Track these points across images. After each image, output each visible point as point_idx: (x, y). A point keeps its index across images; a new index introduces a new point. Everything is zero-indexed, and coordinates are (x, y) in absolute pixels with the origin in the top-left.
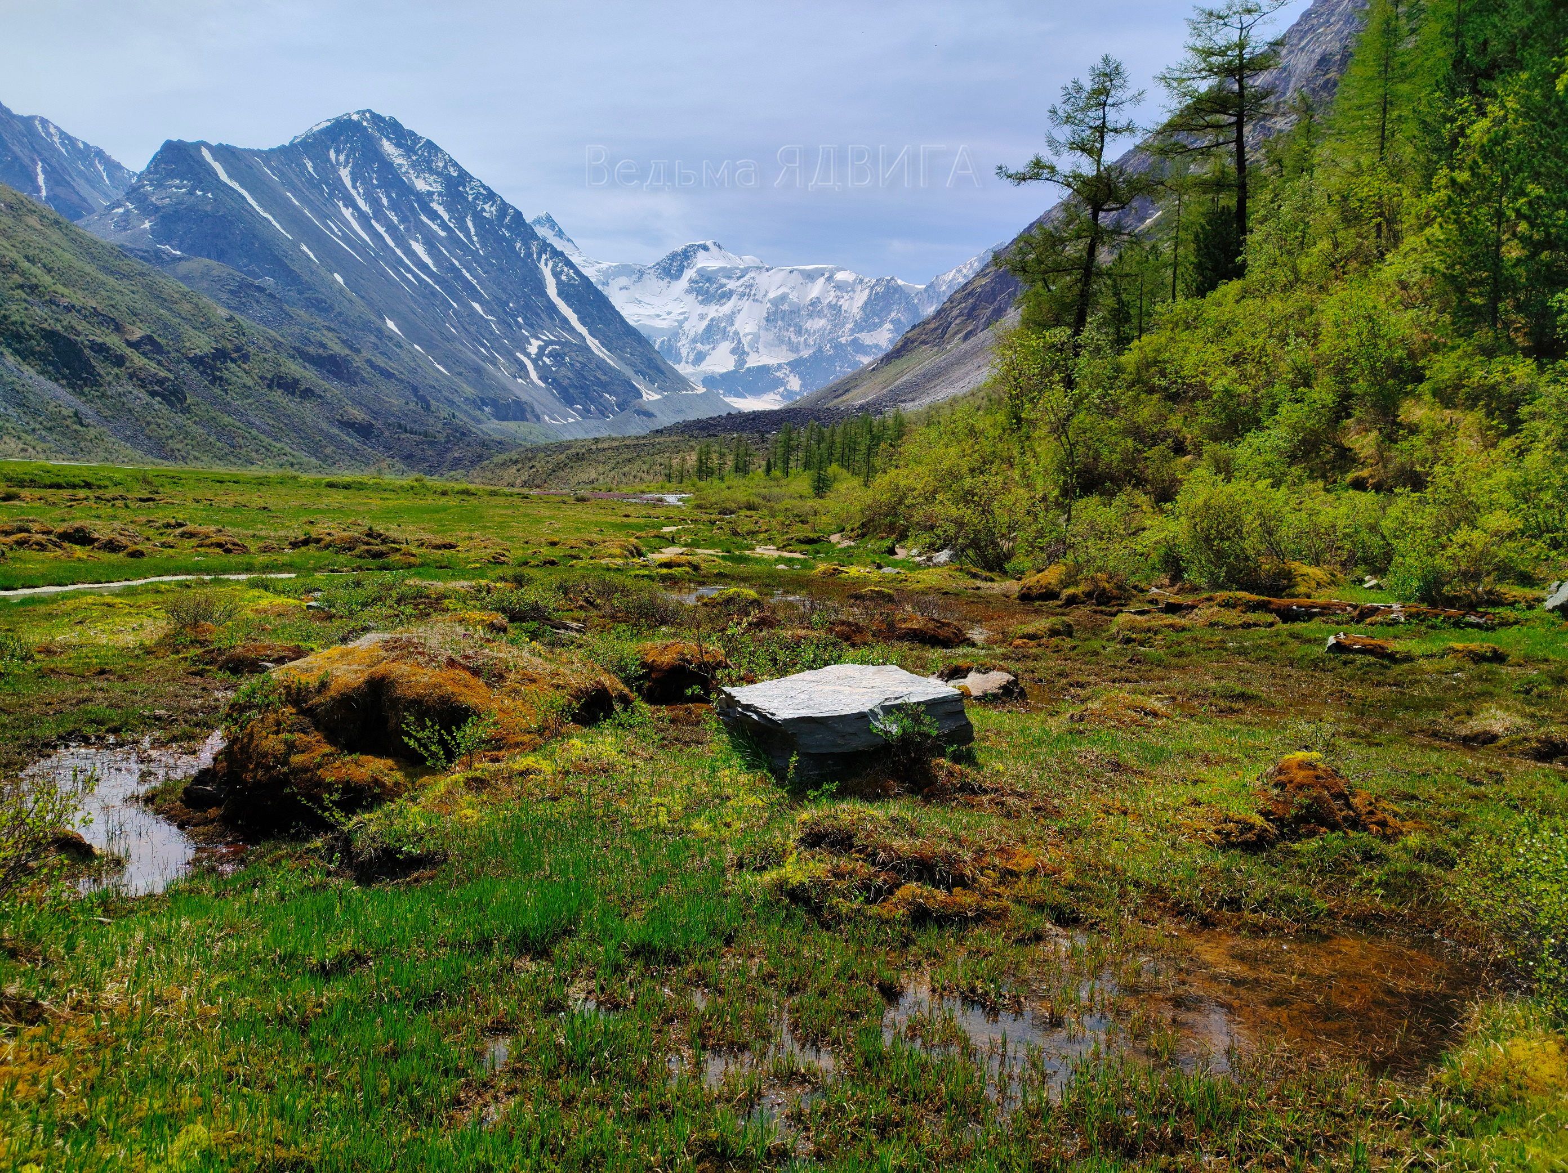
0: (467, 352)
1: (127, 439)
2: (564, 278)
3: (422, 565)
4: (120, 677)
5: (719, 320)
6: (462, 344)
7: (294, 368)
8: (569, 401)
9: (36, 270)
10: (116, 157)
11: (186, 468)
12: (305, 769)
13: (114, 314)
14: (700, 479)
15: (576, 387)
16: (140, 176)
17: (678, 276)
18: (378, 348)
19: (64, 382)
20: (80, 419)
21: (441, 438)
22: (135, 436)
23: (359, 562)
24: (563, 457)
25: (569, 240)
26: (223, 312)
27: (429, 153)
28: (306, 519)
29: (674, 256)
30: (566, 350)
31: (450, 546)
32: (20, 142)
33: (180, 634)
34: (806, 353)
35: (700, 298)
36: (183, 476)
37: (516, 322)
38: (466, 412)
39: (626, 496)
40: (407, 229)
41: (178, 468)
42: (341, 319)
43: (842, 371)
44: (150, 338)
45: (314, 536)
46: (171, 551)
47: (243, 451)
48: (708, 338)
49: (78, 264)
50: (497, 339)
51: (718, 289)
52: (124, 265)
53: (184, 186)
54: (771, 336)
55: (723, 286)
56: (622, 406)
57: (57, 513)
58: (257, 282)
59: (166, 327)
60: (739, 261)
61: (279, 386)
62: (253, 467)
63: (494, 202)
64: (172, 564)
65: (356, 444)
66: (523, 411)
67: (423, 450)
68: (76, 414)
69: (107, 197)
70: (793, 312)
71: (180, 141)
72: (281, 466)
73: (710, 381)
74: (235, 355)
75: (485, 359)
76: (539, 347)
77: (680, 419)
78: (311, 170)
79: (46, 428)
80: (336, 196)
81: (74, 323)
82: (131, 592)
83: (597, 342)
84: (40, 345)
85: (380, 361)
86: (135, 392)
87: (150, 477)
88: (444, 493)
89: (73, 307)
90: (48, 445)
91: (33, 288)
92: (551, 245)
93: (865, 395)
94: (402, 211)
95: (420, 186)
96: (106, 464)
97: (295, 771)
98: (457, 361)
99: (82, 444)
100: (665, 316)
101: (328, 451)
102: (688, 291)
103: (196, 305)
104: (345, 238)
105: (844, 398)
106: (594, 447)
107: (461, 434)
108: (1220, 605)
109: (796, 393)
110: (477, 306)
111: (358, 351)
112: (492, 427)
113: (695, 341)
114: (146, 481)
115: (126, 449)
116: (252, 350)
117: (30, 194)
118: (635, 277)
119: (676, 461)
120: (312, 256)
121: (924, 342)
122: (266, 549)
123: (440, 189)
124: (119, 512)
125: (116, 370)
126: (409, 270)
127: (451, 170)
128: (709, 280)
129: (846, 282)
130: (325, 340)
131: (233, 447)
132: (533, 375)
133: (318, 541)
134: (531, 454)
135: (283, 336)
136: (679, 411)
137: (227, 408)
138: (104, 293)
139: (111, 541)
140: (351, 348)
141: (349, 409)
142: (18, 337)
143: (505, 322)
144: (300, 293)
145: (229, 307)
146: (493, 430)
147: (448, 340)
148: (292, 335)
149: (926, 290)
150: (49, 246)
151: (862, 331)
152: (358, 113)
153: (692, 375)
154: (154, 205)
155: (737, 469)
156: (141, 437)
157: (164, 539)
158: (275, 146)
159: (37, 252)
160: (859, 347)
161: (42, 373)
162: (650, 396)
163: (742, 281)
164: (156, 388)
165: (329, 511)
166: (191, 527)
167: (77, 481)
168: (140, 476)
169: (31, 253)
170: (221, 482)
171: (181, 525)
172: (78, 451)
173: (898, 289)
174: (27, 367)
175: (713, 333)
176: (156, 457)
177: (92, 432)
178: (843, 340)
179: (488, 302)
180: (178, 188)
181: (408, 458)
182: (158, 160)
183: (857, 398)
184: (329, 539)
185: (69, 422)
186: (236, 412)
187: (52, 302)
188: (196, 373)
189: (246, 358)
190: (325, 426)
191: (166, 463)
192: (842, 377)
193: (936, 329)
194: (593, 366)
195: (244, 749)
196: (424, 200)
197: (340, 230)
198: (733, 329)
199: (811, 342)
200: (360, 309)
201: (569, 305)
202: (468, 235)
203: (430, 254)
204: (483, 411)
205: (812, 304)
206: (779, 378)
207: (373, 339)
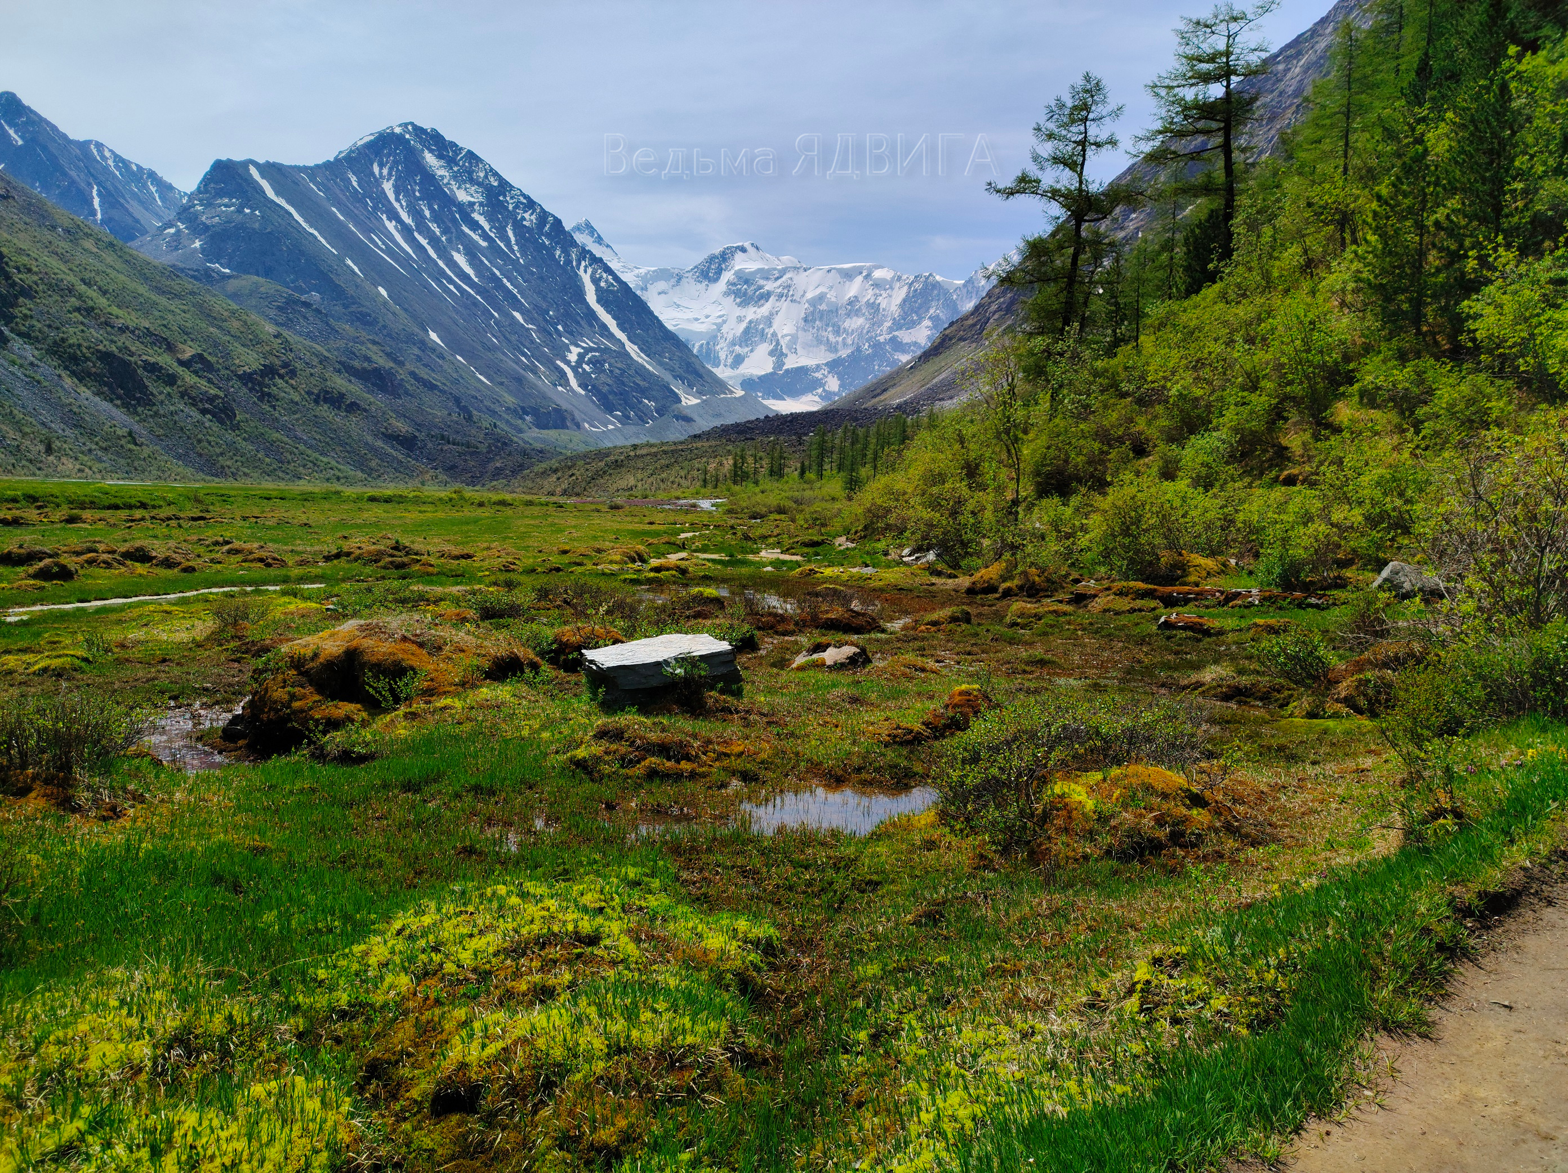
0: (508, 360)
1: (179, 457)
2: (603, 284)
3: (438, 574)
4: (178, 664)
5: (757, 322)
6: (505, 354)
7: (340, 383)
8: (609, 408)
9: (92, 293)
10: (168, 178)
11: (236, 484)
12: (302, 711)
13: (166, 334)
14: (735, 483)
15: (616, 394)
16: (191, 197)
17: (716, 280)
18: (421, 360)
19: (119, 402)
20: (134, 439)
21: (483, 448)
22: (187, 454)
23: (383, 572)
24: (602, 464)
25: (608, 246)
26: (270, 329)
27: (470, 163)
28: (340, 534)
29: (712, 259)
30: (605, 357)
31: (468, 556)
32: (78, 168)
33: (223, 631)
34: (844, 353)
35: (738, 300)
36: (232, 493)
37: (556, 330)
38: (507, 422)
39: (662, 503)
40: (449, 240)
41: (228, 484)
42: (385, 332)
43: (881, 370)
44: (200, 356)
45: (345, 550)
46: (219, 566)
47: (291, 467)
48: (746, 340)
49: (132, 285)
50: (538, 347)
51: (756, 290)
52: (175, 285)
53: (233, 205)
54: (809, 336)
55: (761, 287)
56: (661, 411)
57: (118, 534)
58: (303, 298)
59: (216, 345)
60: (777, 262)
61: (326, 400)
62: (302, 482)
63: (534, 211)
64: (220, 577)
65: (400, 457)
66: (563, 419)
67: (465, 461)
68: (130, 434)
69: (160, 218)
70: (831, 311)
71: (230, 161)
72: (328, 480)
73: (748, 384)
74: (282, 371)
75: (526, 368)
76: (579, 355)
77: (718, 423)
78: (355, 184)
79: (101, 448)
80: (380, 209)
81: (127, 343)
82: (184, 601)
83: (636, 347)
84: (95, 366)
85: (423, 373)
86: (186, 410)
87: (201, 495)
88: (481, 505)
89: (127, 328)
90: (104, 465)
91: (89, 311)
92: (589, 252)
93: (903, 394)
94: (444, 222)
95: (462, 196)
96: (162, 483)
97: (295, 712)
98: (499, 371)
99: (136, 464)
100: (703, 319)
101: (373, 464)
102: (727, 294)
103: (245, 322)
104: (389, 252)
105: (882, 397)
106: (632, 454)
107: (501, 444)
108: (1115, 594)
109: (835, 394)
110: (517, 315)
111: (401, 364)
112: (533, 436)
113: (733, 344)
114: (197, 500)
115: (178, 467)
116: (298, 365)
117: (86, 218)
118: (673, 281)
119: (712, 467)
120: (356, 270)
121: (962, 339)
122: (302, 563)
123: (481, 199)
124: (174, 532)
125: (168, 389)
126: (451, 281)
127: (492, 179)
128: (747, 282)
129: (884, 280)
130: (370, 354)
131: (282, 462)
132: (573, 382)
133: (348, 554)
134: (570, 463)
135: (329, 351)
136: (718, 415)
137: (275, 424)
138: (157, 313)
139: (167, 559)
140: (395, 360)
141: (393, 421)
142: (74, 359)
143: (545, 330)
144: (346, 307)
145: (277, 324)
146: (534, 438)
147: (489, 350)
148: (338, 349)
149: (964, 285)
150: (104, 269)
151: (900, 328)
152: (400, 125)
153: (731, 378)
154: (204, 224)
155: (772, 473)
156: (192, 455)
157: (213, 555)
158: (320, 161)
159: (93, 274)
160: (897, 345)
161: (98, 394)
162: (689, 401)
163: (780, 281)
164: (207, 406)
165: (365, 525)
166: (237, 544)
167: (133, 501)
168: (191, 495)
169: (87, 275)
170: (269, 499)
171: (227, 543)
172: (132, 470)
173: (936, 285)
174: (84, 389)
175: (751, 335)
176: (207, 474)
177: (146, 452)
178: (882, 339)
179: (528, 311)
180: (227, 207)
181: (451, 469)
182: (208, 180)
183: (895, 398)
184: (358, 552)
185: (123, 442)
186: (284, 428)
187: (107, 324)
188: (245, 390)
189: (293, 373)
190: (369, 439)
191: (217, 480)
192: (881, 375)
193: (974, 325)
194: (632, 372)
195: (262, 699)
196: (465, 211)
197: (384, 243)
198: (772, 330)
199: (849, 341)
200: (403, 322)
201: (608, 312)
202: (508, 244)
203: (471, 264)
204: (524, 420)
205: (850, 303)
206: (817, 379)
207: (416, 351)
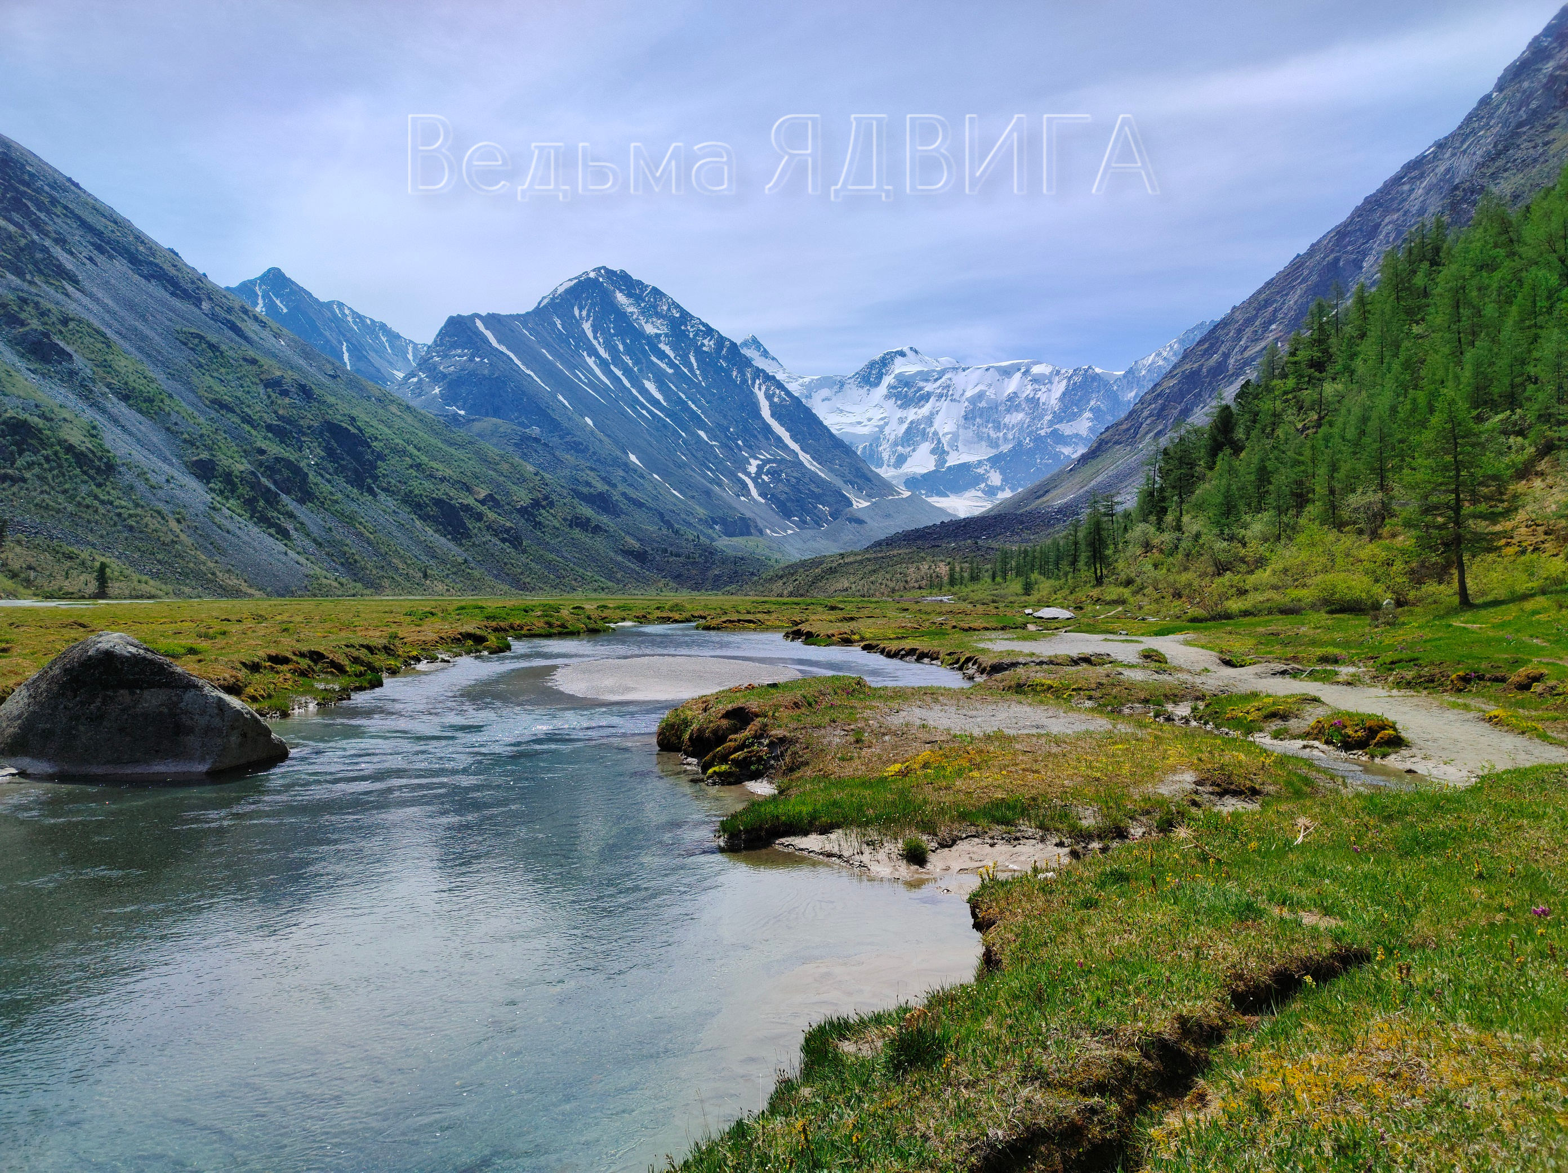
0: (697, 476)
2: (776, 400)
5: (918, 422)
6: (693, 470)
7: (581, 508)
8: (788, 515)
9: (413, 450)
13: (465, 480)
15: (793, 501)
16: (427, 348)
17: (877, 384)
18: (626, 481)
19: (449, 537)
22: (500, 575)
24: (818, 571)
25: (774, 359)
27: (655, 299)
29: (872, 365)
30: (782, 467)
34: (1005, 448)
35: (899, 402)
37: (737, 445)
38: (701, 531)
40: (640, 370)
42: (596, 458)
44: (490, 496)
48: (908, 441)
50: (721, 462)
51: (916, 392)
53: (465, 355)
54: (970, 433)
55: (921, 389)
56: (835, 515)
59: (498, 485)
60: (935, 364)
61: (577, 525)
63: (713, 337)
65: (637, 569)
66: (748, 527)
67: (688, 570)
68: (465, 561)
70: (991, 408)
71: (459, 316)
72: (595, 590)
73: (913, 482)
74: (544, 503)
75: (712, 481)
76: (758, 466)
78: (559, 326)
79: (453, 573)
80: (580, 347)
81: (447, 490)
83: (808, 457)
84: (433, 511)
85: (630, 492)
86: (492, 540)
89: (444, 478)
91: (419, 467)
92: (763, 371)
93: (1064, 495)
94: (635, 355)
95: (650, 329)
98: (690, 486)
100: (866, 423)
101: (619, 576)
102: (887, 397)
103: (512, 464)
104: (591, 385)
105: (1045, 499)
106: (842, 561)
107: (709, 554)
110: (702, 433)
111: (614, 486)
112: (724, 543)
113: (895, 444)
115: (499, 585)
116: (554, 497)
118: (836, 388)
119: (911, 571)
120: (567, 404)
121: (1117, 443)
123: (666, 331)
125: (478, 524)
126: (644, 407)
127: (674, 311)
128: (907, 384)
129: (1043, 375)
130: (590, 479)
132: (754, 492)
135: (558, 479)
137: (548, 547)
138: (454, 463)
140: (609, 483)
141: (627, 540)
142: (419, 506)
143: (727, 446)
144: (561, 438)
146: (726, 546)
147: (680, 467)
148: (564, 477)
149: (1124, 376)
151: (1061, 421)
152: (594, 270)
153: (894, 477)
154: (442, 372)
156: (503, 575)
160: (1058, 438)
161: (436, 531)
162: (860, 504)
163: (939, 382)
164: (505, 536)
169: (405, 436)
173: (1096, 377)
174: (428, 528)
175: (913, 435)
178: (1042, 433)
179: (712, 429)
180: (460, 357)
181: (678, 578)
182: (442, 334)
183: (1058, 499)
186: (554, 549)
187: (431, 476)
188: (524, 521)
189: (551, 504)
190: (613, 555)
192: (1043, 475)
193: (1128, 429)
194: (806, 480)
196: (652, 342)
197: (586, 377)
198: (933, 429)
199: (1010, 436)
200: (607, 447)
201: (782, 425)
202: (691, 370)
203: (660, 389)
204: (715, 529)
205: (1010, 399)
206: (980, 475)
207: (622, 473)
